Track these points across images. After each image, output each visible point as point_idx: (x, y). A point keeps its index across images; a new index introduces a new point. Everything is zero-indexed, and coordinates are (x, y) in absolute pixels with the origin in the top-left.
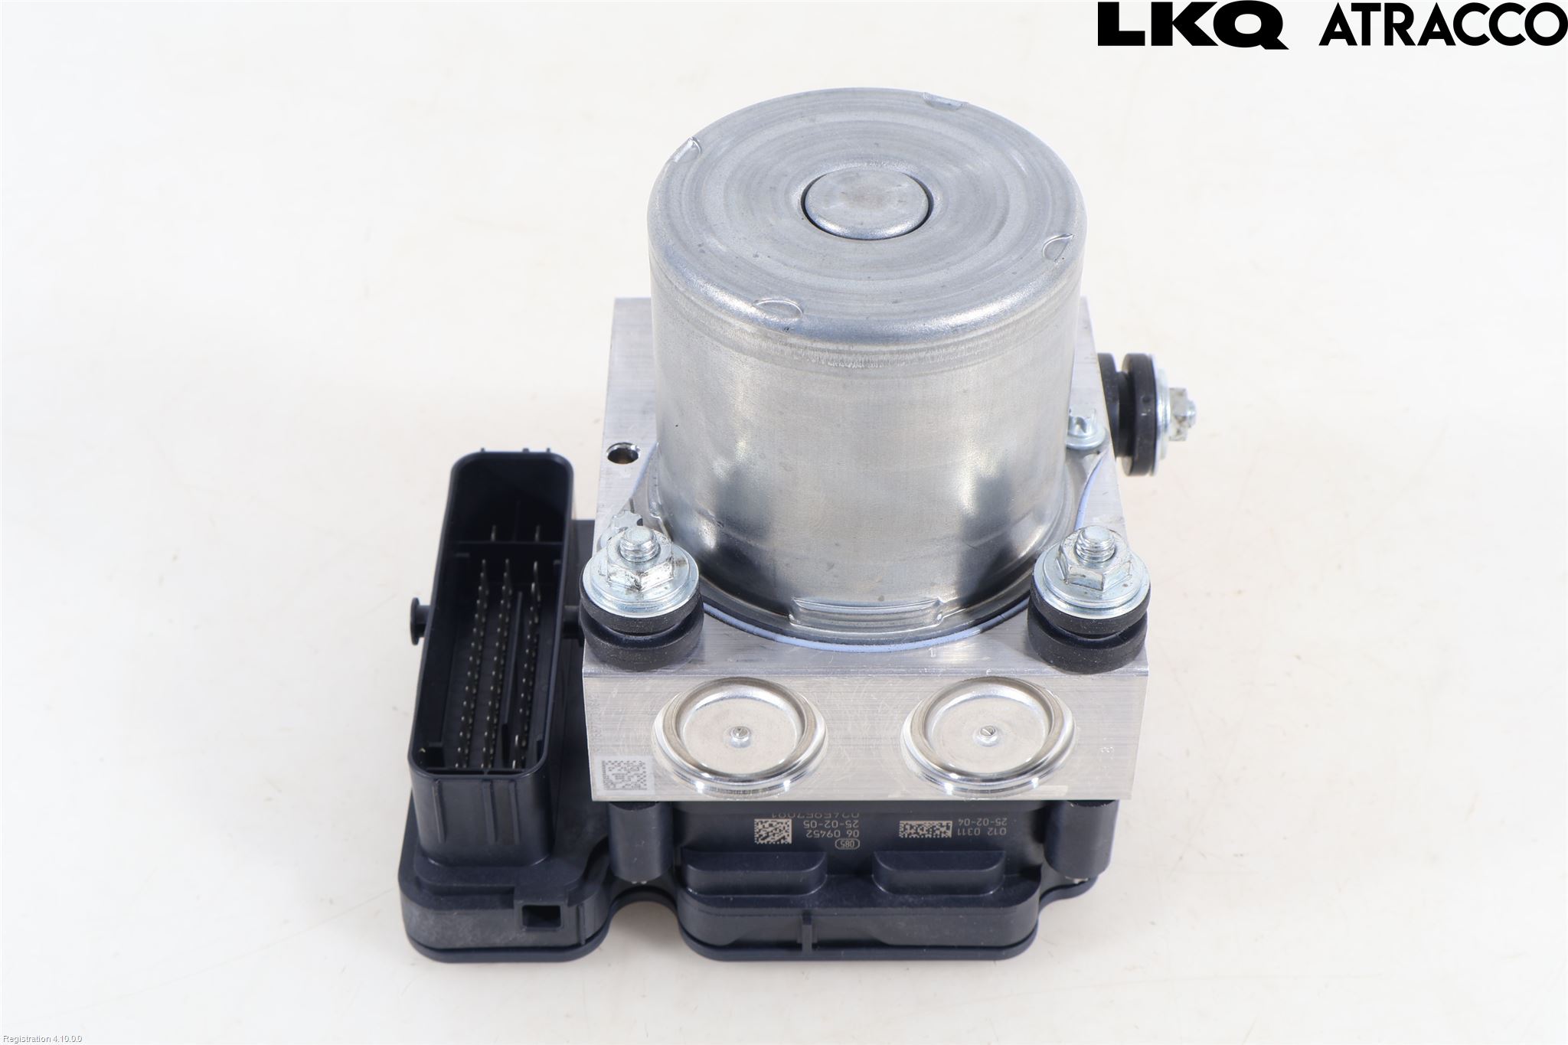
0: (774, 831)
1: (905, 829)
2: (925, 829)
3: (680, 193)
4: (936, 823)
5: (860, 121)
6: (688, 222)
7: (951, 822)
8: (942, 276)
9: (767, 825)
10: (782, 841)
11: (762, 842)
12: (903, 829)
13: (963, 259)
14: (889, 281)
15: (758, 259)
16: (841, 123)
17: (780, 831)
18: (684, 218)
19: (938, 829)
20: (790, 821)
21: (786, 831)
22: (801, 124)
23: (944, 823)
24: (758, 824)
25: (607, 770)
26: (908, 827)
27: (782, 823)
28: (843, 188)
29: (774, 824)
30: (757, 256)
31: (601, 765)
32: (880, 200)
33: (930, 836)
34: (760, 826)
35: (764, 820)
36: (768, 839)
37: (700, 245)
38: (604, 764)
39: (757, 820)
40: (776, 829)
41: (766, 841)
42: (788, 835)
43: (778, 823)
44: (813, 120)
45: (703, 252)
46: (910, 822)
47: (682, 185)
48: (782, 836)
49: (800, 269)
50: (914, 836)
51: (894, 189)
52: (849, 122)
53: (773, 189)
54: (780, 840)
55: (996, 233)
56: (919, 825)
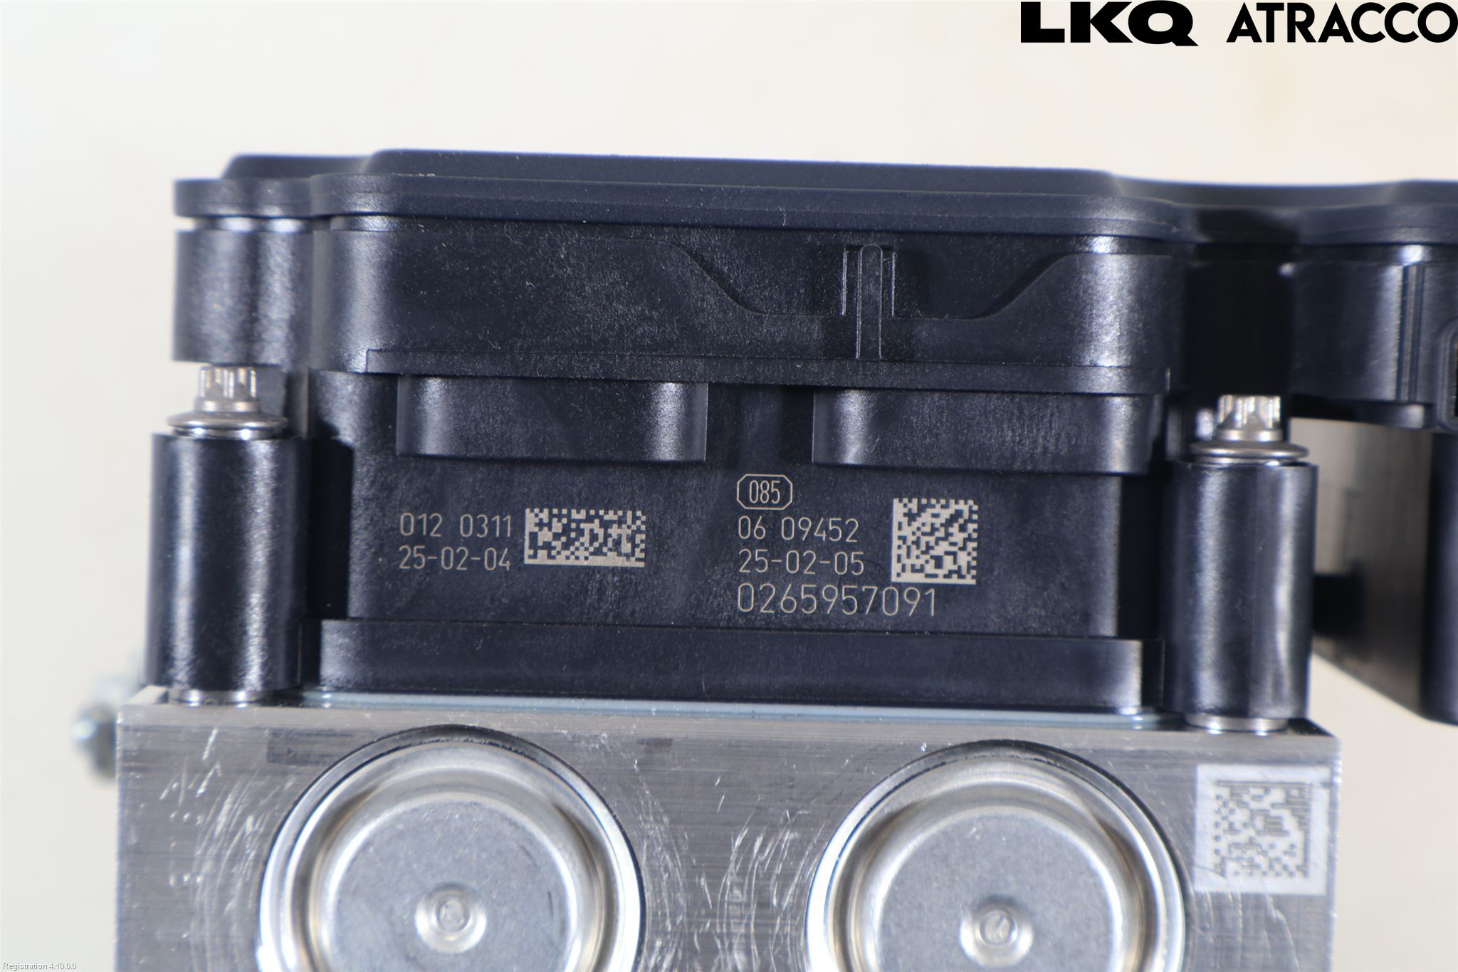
0: (932, 540)
1: (631, 539)
2: (585, 539)
4: (561, 560)
7: (527, 561)
9: (948, 563)
10: (914, 506)
11: (962, 506)
12: (639, 538)
17: (917, 543)
19: (556, 536)
20: (894, 579)
21: (903, 539)
23: (542, 558)
24: (969, 568)
25: (1299, 851)
26: (626, 547)
27: (914, 570)
29: (930, 568)
31: (1312, 868)
33: (574, 515)
34: (963, 559)
35: (954, 580)
36: (946, 514)
38: (1304, 869)
39: (969, 581)
40: (929, 548)
41: (953, 507)
42: (900, 528)
43: (922, 570)
46: (621, 562)
48: (916, 524)
50: (611, 516)
54: (922, 509)
56: (598, 552)
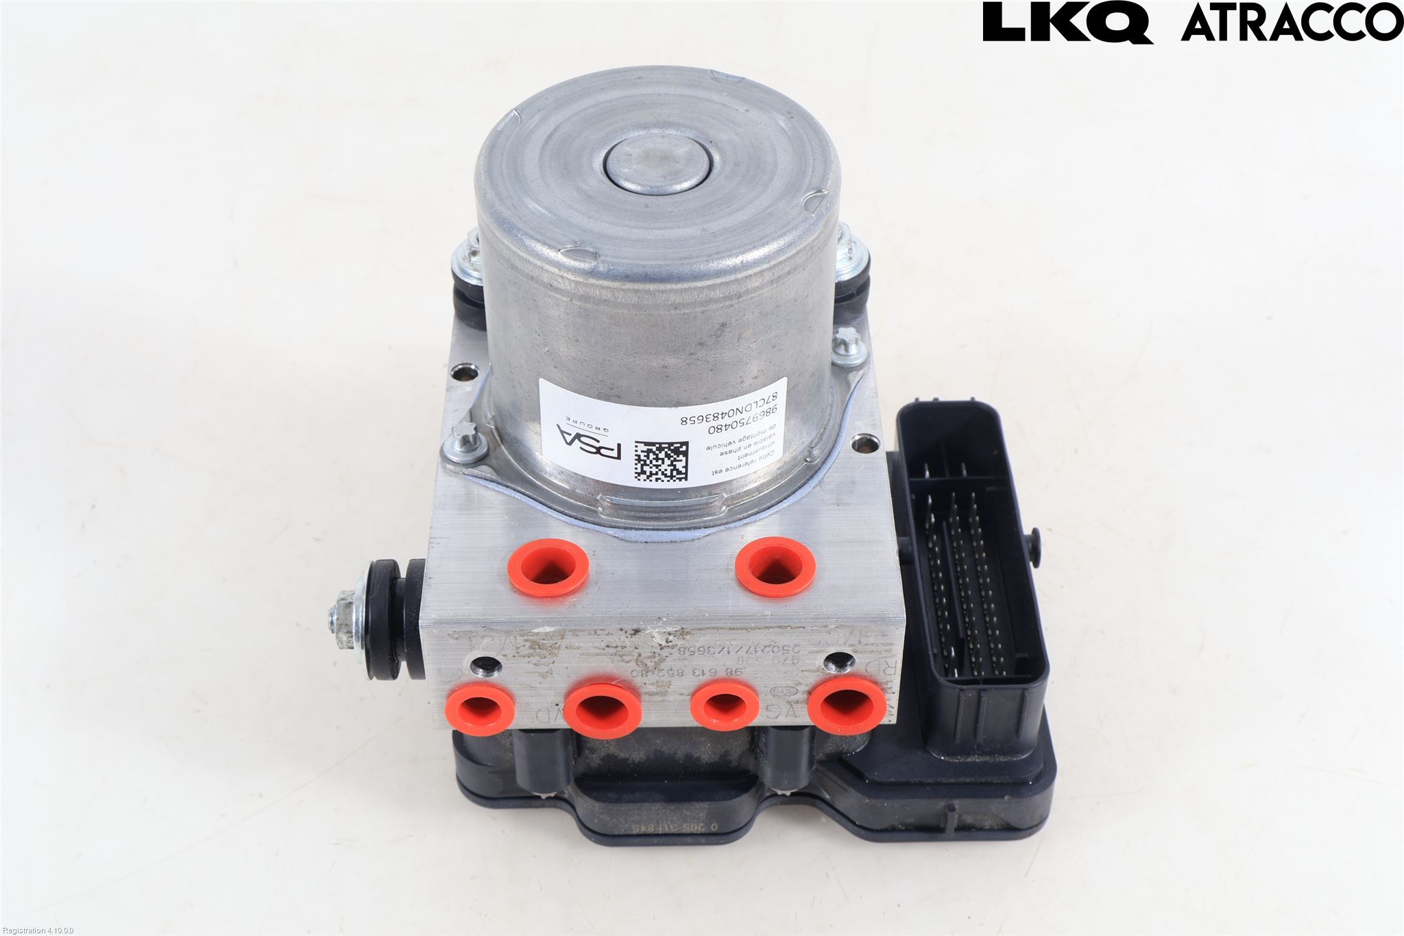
3: (814, 160)
5: (661, 229)
6: (804, 136)
8: (603, 97)
13: (585, 109)
14: (644, 93)
15: (746, 108)
16: (678, 227)
18: (808, 139)
22: (714, 226)
28: (679, 166)
30: (747, 111)
32: (647, 157)
37: (792, 118)
44: (704, 230)
45: (789, 113)
47: (814, 167)
49: (712, 101)
51: (635, 167)
52: (672, 228)
53: (737, 165)
55: (555, 130)
